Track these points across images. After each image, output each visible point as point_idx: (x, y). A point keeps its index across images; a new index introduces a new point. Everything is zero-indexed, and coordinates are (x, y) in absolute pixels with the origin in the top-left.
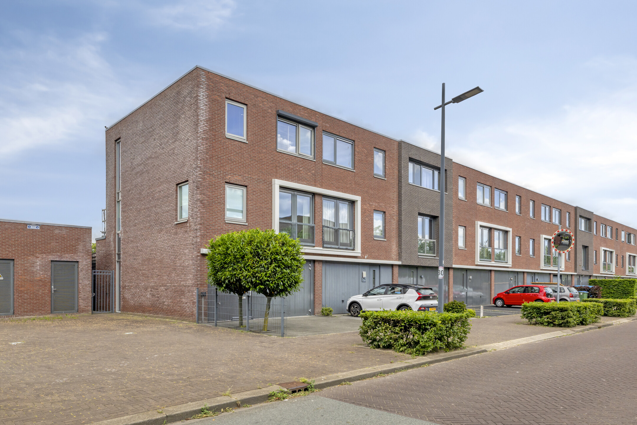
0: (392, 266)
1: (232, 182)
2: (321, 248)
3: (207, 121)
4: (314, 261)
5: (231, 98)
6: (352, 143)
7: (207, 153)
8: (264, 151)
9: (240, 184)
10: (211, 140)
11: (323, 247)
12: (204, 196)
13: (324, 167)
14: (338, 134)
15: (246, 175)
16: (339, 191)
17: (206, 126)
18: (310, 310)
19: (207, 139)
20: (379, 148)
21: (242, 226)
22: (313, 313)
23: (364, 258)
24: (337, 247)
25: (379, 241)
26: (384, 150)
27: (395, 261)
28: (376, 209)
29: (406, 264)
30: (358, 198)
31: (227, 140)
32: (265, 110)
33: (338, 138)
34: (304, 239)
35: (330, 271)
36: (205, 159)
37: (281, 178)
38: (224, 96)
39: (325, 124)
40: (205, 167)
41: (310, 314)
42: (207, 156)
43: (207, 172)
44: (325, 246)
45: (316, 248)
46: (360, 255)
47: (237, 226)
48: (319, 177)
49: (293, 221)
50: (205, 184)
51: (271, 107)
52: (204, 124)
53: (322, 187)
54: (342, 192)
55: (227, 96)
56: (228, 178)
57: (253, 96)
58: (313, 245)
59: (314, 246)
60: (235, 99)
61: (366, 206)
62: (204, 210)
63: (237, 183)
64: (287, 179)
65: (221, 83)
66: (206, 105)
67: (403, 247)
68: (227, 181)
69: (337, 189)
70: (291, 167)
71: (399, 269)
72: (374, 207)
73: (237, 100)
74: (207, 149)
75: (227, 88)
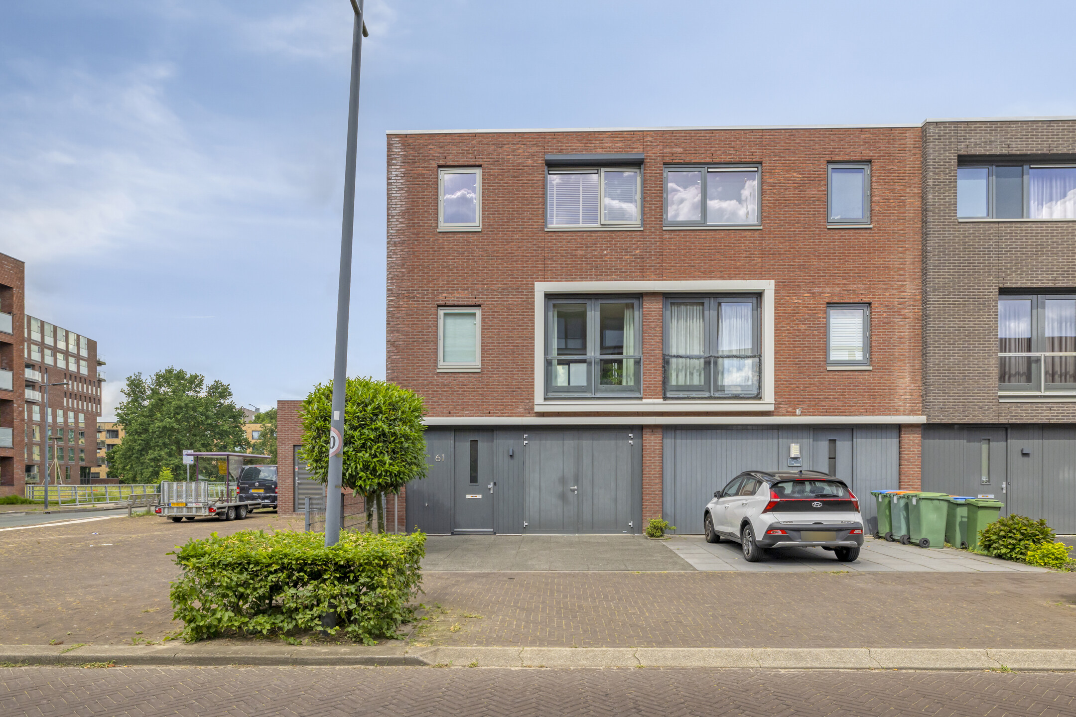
0: (899, 428)
1: (448, 303)
2: (661, 401)
3: (404, 214)
4: (641, 428)
5: (448, 164)
6: (756, 169)
7: (403, 264)
8: (516, 236)
9: (466, 303)
10: (411, 242)
11: (665, 398)
12: (397, 334)
13: (667, 236)
14: (708, 160)
15: (479, 286)
16: (711, 278)
17: (401, 223)
18: (631, 524)
19: (402, 243)
20: (847, 158)
21: (471, 375)
22: (637, 529)
23: (794, 414)
24: (707, 395)
25: (847, 373)
26: (867, 158)
27: (909, 415)
28: (836, 300)
30: (764, 285)
31: (441, 235)
32: (519, 164)
33: (709, 170)
34: (627, 386)
35: (686, 446)
36: (401, 275)
38: (435, 164)
39: (669, 150)
40: (399, 287)
41: (632, 530)
42: (404, 270)
43: (403, 295)
44: (668, 395)
45: (644, 401)
46: (771, 408)
47: (461, 375)
48: (653, 260)
49: (588, 354)
50: (399, 315)
51: (532, 156)
52: (397, 221)
53: (661, 277)
54: (722, 278)
55: (441, 162)
56: (442, 298)
57: (493, 147)
58: (637, 395)
59: (641, 398)
60: (456, 164)
61: (798, 299)
62: (398, 357)
63: (460, 303)
65: (429, 144)
66: (402, 189)
67: (932, 379)
68: (441, 303)
69: (707, 274)
70: (580, 252)
71: (923, 437)
72: (826, 297)
73: (461, 163)
74: (403, 259)
75: (441, 150)
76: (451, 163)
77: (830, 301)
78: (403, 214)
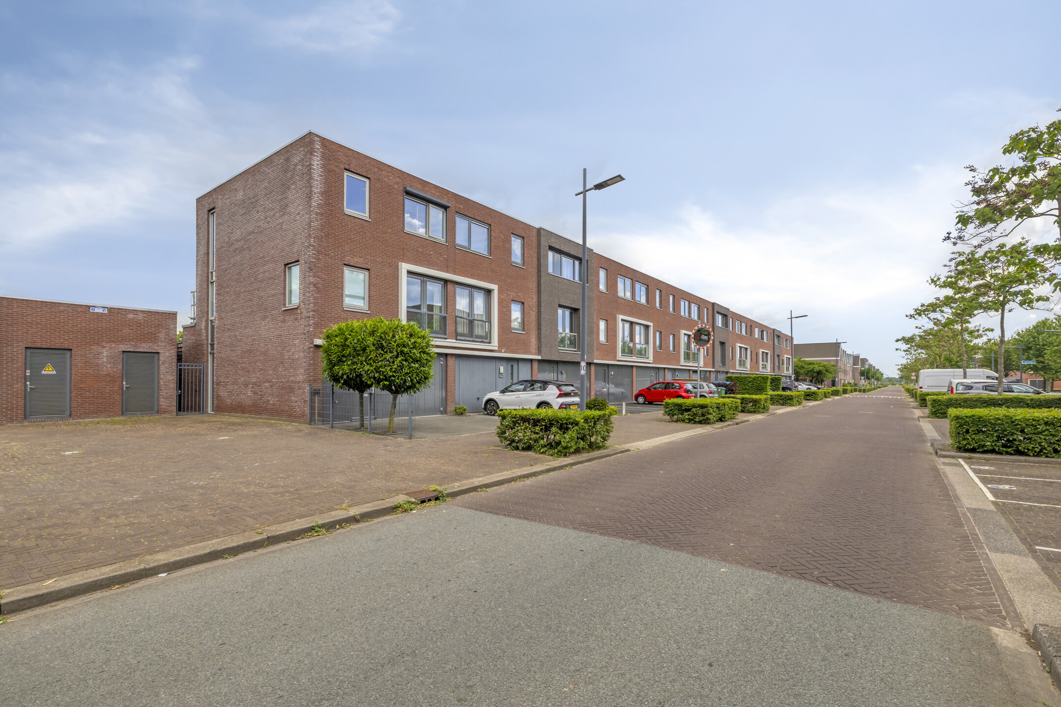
0: (531, 360)
1: (351, 264)
2: (455, 341)
4: (446, 355)
5: (351, 169)
6: (488, 227)
7: (322, 230)
8: (389, 231)
9: (361, 266)
10: (327, 215)
11: (456, 339)
12: (318, 279)
13: (457, 251)
14: (472, 216)
15: (369, 257)
16: (474, 278)
17: (321, 200)
18: (442, 409)
19: (322, 214)
20: (517, 234)
21: (364, 314)
22: (445, 412)
23: (502, 352)
24: (472, 339)
25: (517, 334)
27: (534, 355)
28: (514, 299)
29: (546, 359)
30: (494, 287)
31: (346, 216)
32: (390, 185)
33: (472, 221)
34: (435, 331)
35: (464, 365)
36: (320, 237)
37: (408, 261)
38: (342, 166)
39: (458, 205)
40: (319, 245)
41: (442, 413)
42: (322, 234)
43: (322, 251)
44: (458, 338)
45: (448, 340)
46: (496, 348)
47: (358, 314)
48: (452, 263)
49: (422, 310)
50: (319, 265)
51: (397, 183)
52: (318, 198)
53: (455, 273)
54: (477, 279)
55: (347, 167)
56: (347, 259)
57: (377, 169)
58: (445, 337)
59: (446, 339)
60: (355, 171)
61: (503, 296)
62: (319, 295)
63: (358, 266)
64: (416, 263)
65: (339, 151)
66: (321, 176)
67: (543, 340)
68: (346, 262)
69: (472, 276)
70: (420, 249)
71: (538, 364)
72: (511, 297)
73: (358, 172)
74: (322, 226)
75: (348, 159)
77: (512, 299)
78: (322, 193)
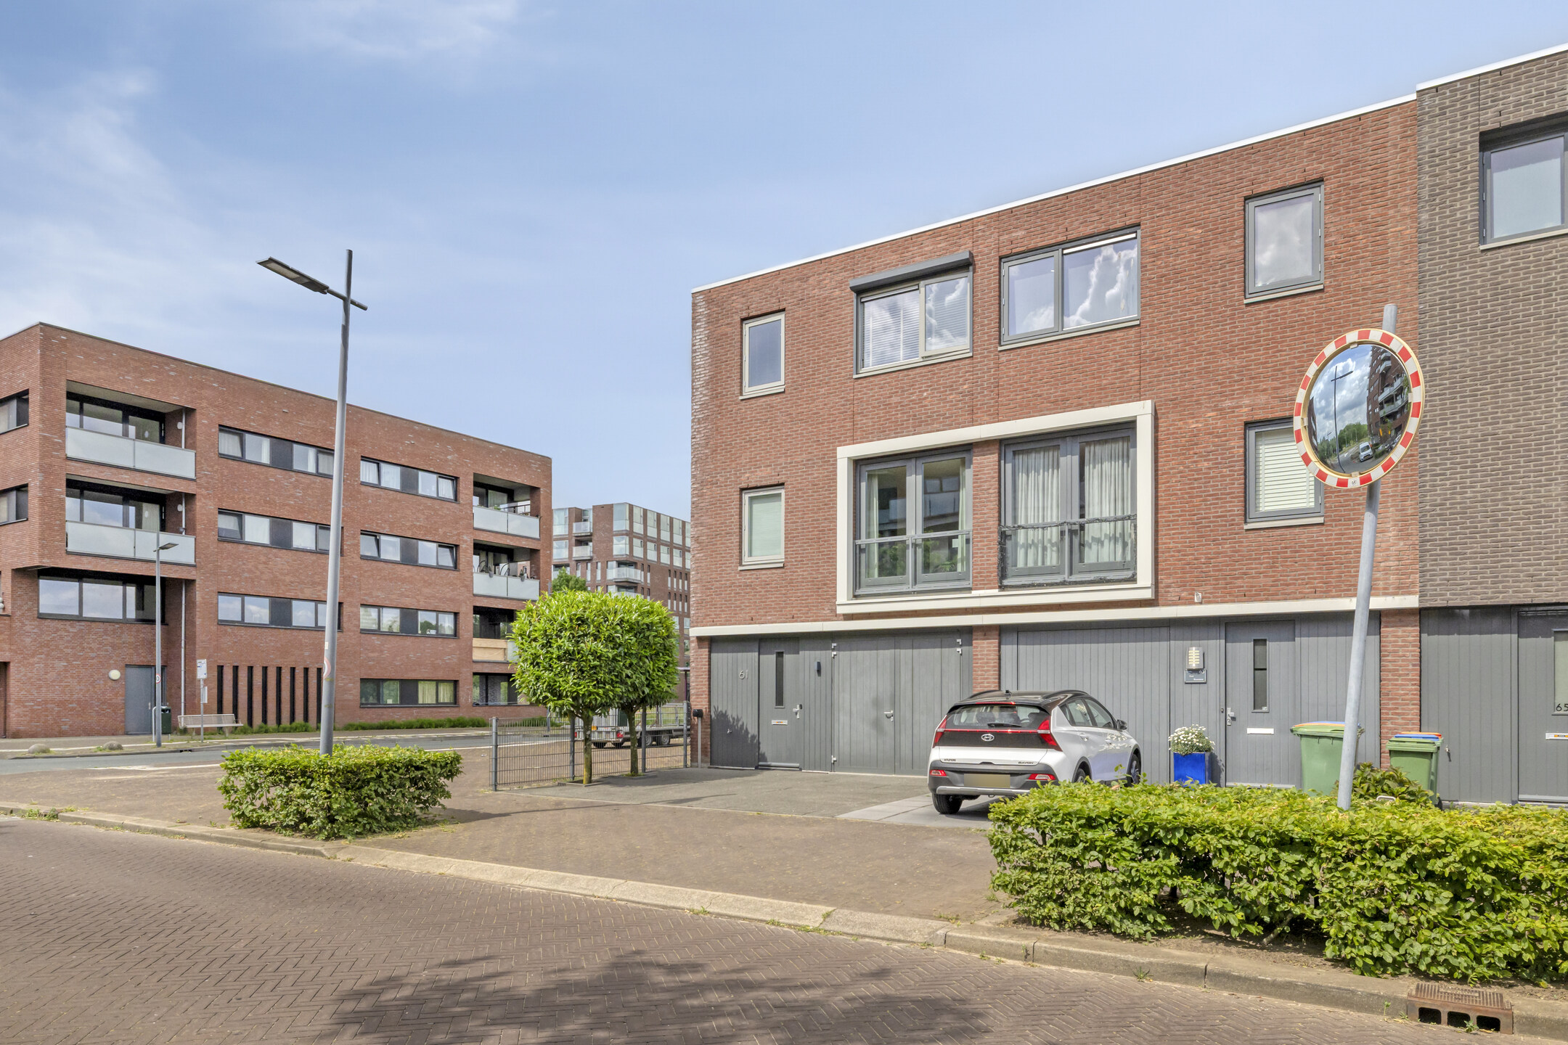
0: (1379, 618)
1: (751, 485)
2: (996, 592)
3: (707, 384)
4: (970, 630)
5: (751, 314)
6: (1134, 235)
7: (707, 444)
8: (822, 391)
9: (768, 483)
10: (714, 416)
11: (1002, 588)
12: (700, 529)
13: (1004, 358)
14: (1060, 239)
15: (782, 460)
16: (1065, 409)
20: (1279, 184)
21: (774, 571)
23: (1191, 602)
25: (1279, 532)
26: (1315, 176)
27: (1396, 594)
28: (1260, 415)
31: (743, 403)
32: (825, 298)
33: (1065, 252)
35: (1033, 654)
36: (704, 458)
38: (737, 319)
39: (1006, 237)
40: (703, 471)
42: (707, 451)
43: (706, 482)
44: (1006, 583)
45: (975, 593)
46: (1148, 594)
47: (764, 572)
48: (985, 396)
49: (908, 533)
50: (702, 505)
51: (840, 284)
52: (701, 394)
53: (996, 417)
54: (1081, 406)
55: (745, 315)
56: (746, 480)
57: (798, 283)
58: (965, 585)
59: (970, 589)
60: (759, 313)
61: (1197, 422)
62: (702, 555)
63: (764, 483)
65: (732, 295)
66: (706, 355)
68: (744, 485)
70: (895, 399)
71: (1424, 631)
72: (1245, 414)
73: (764, 311)
74: (707, 438)
75: (743, 300)
76: (754, 313)
77: (1250, 419)
